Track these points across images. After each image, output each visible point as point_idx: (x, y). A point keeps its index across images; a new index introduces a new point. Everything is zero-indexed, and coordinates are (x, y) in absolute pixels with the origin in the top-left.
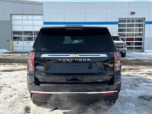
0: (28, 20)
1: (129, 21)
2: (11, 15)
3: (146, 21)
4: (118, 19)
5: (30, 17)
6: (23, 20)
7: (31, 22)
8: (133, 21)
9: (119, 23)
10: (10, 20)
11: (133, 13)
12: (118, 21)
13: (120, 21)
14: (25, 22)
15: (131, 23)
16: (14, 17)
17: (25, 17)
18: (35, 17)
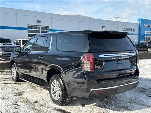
1: (36, 28)
3: (49, 29)
4: (27, 26)
8: (39, 28)
9: (28, 29)
11: (39, 22)
12: (27, 27)
13: (29, 27)
15: (37, 30)
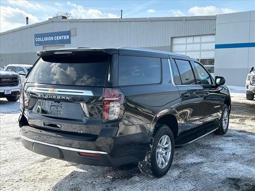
0: (193, 43)
2: (172, 38)
5: (197, 39)
6: (186, 44)
7: (197, 47)
10: (170, 45)
14: (189, 47)
16: (176, 41)
17: (190, 40)
18: (204, 39)
